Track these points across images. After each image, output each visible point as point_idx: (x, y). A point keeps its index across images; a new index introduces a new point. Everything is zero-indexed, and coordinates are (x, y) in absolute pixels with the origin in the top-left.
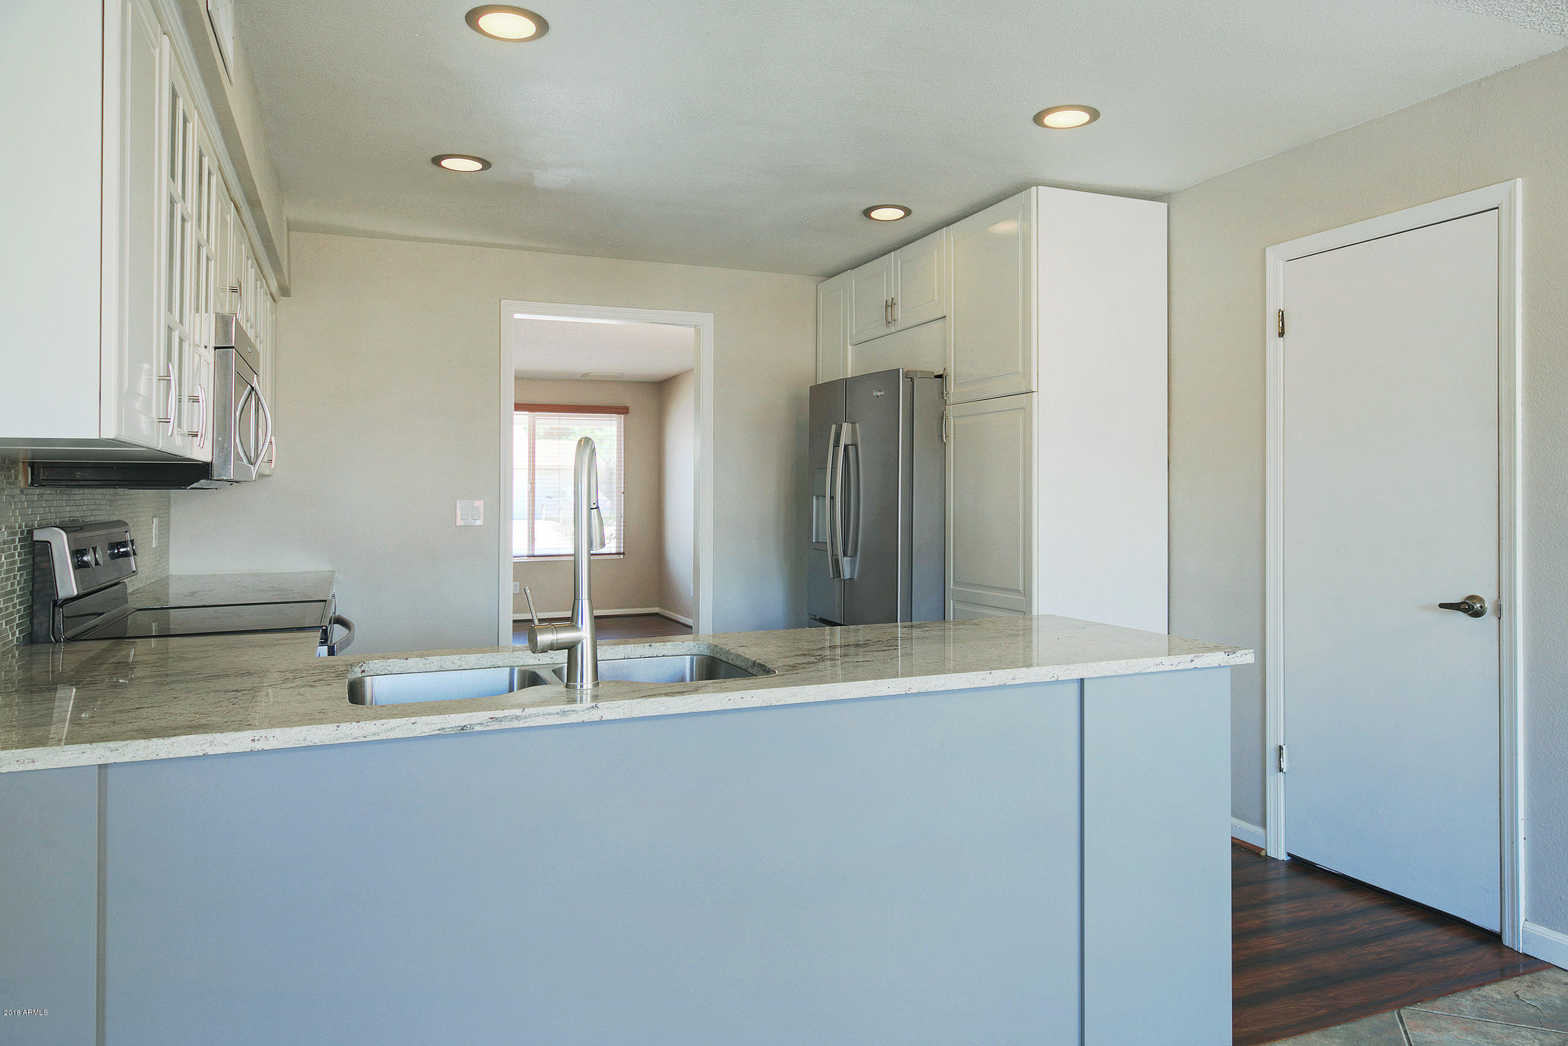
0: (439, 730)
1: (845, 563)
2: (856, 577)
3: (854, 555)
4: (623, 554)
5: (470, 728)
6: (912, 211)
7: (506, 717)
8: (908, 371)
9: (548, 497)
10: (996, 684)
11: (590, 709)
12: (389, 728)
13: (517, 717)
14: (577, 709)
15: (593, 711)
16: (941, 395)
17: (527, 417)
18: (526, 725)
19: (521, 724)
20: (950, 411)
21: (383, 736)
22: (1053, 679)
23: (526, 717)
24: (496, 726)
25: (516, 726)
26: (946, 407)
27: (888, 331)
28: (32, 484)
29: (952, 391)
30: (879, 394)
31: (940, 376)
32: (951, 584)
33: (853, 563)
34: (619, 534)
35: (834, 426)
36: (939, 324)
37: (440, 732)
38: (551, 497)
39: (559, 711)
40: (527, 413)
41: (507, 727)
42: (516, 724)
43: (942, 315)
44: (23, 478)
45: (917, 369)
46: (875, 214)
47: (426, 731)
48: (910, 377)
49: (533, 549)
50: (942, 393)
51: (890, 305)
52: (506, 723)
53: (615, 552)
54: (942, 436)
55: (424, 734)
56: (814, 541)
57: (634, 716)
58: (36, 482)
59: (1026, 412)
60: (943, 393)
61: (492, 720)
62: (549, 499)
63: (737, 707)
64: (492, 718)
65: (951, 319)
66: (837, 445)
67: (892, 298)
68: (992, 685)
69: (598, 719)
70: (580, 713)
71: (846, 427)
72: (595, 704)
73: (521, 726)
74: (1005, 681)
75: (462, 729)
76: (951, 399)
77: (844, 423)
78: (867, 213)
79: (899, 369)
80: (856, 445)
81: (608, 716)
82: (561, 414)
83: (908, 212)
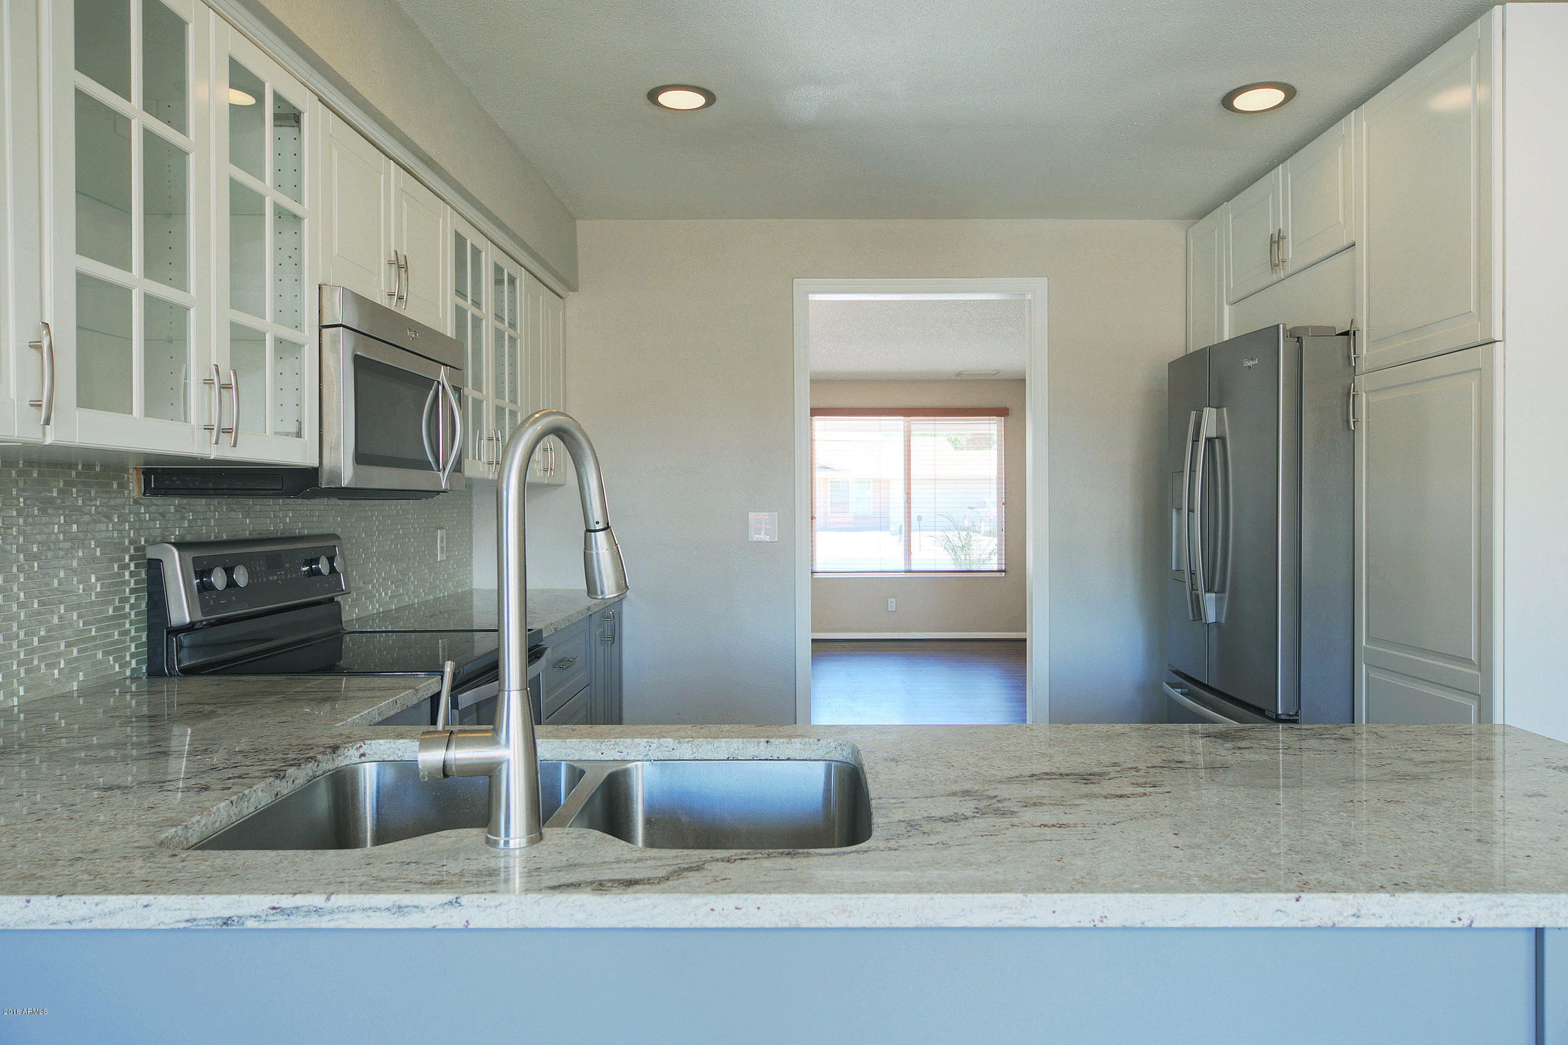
0: (188, 921)
1: (1210, 602)
2: (1223, 621)
3: (1222, 590)
4: (1004, 571)
5: (238, 922)
6: (1297, 89)
7: (298, 908)
8: (1295, 328)
9: (969, 508)
10: (1311, 924)
11: (446, 906)
12: (106, 910)
13: (317, 911)
14: (423, 904)
15: (453, 911)
16: (1347, 361)
17: (901, 423)
18: (332, 925)
19: (325, 923)
20: (1362, 383)
21: (98, 924)
22: (1458, 924)
23: (333, 911)
24: (281, 923)
25: (316, 926)
26: (1356, 377)
27: (1275, 278)
28: (144, 494)
29: (1365, 352)
30: (1251, 363)
31: (1347, 333)
32: (1363, 641)
33: (1219, 602)
34: (999, 550)
35: (1193, 413)
36: (1345, 256)
37: (188, 925)
38: (972, 508)
39: (389, 904)
40: (902, 418)
41: (300, 926)
42: (314, 922)
43: (1350, 242)
44: (135, 486)
45: (1306, 324)
46: (1240, 102)
47: (167, 921)
48: (1297, 337)
49: (910, 564)
50: (1350, 361)
51: (1276, 241)
52: (300, 919)
53: (996, 569)
54: (1348, 421)
55: (163, 927)
56: (1174, 568)
57: (528, 925)
58: (148, 490)
59: (1484, 375)
60: (1349, 358)
61: (275, 911)
62: (970, 510)
63: (728, 924)
64: (274, 908)
65: (1363, 248)
66: (1196, 440)
67: (1280, 230)
68: (1300, 925)
69: (460, 926)
70: (428, 911)
71: (1209, 415)
72: (455, 896)
73: (324, 925)
74: (1336, 920)
75: (225, 923)
76: (1363, 365)
77: (1205, 409)
78: (1227, 101)
79: (1278, 326)
80: (1222, 439)
81: (479, 921)
82: (936, 418)
83: (1290, 92)
